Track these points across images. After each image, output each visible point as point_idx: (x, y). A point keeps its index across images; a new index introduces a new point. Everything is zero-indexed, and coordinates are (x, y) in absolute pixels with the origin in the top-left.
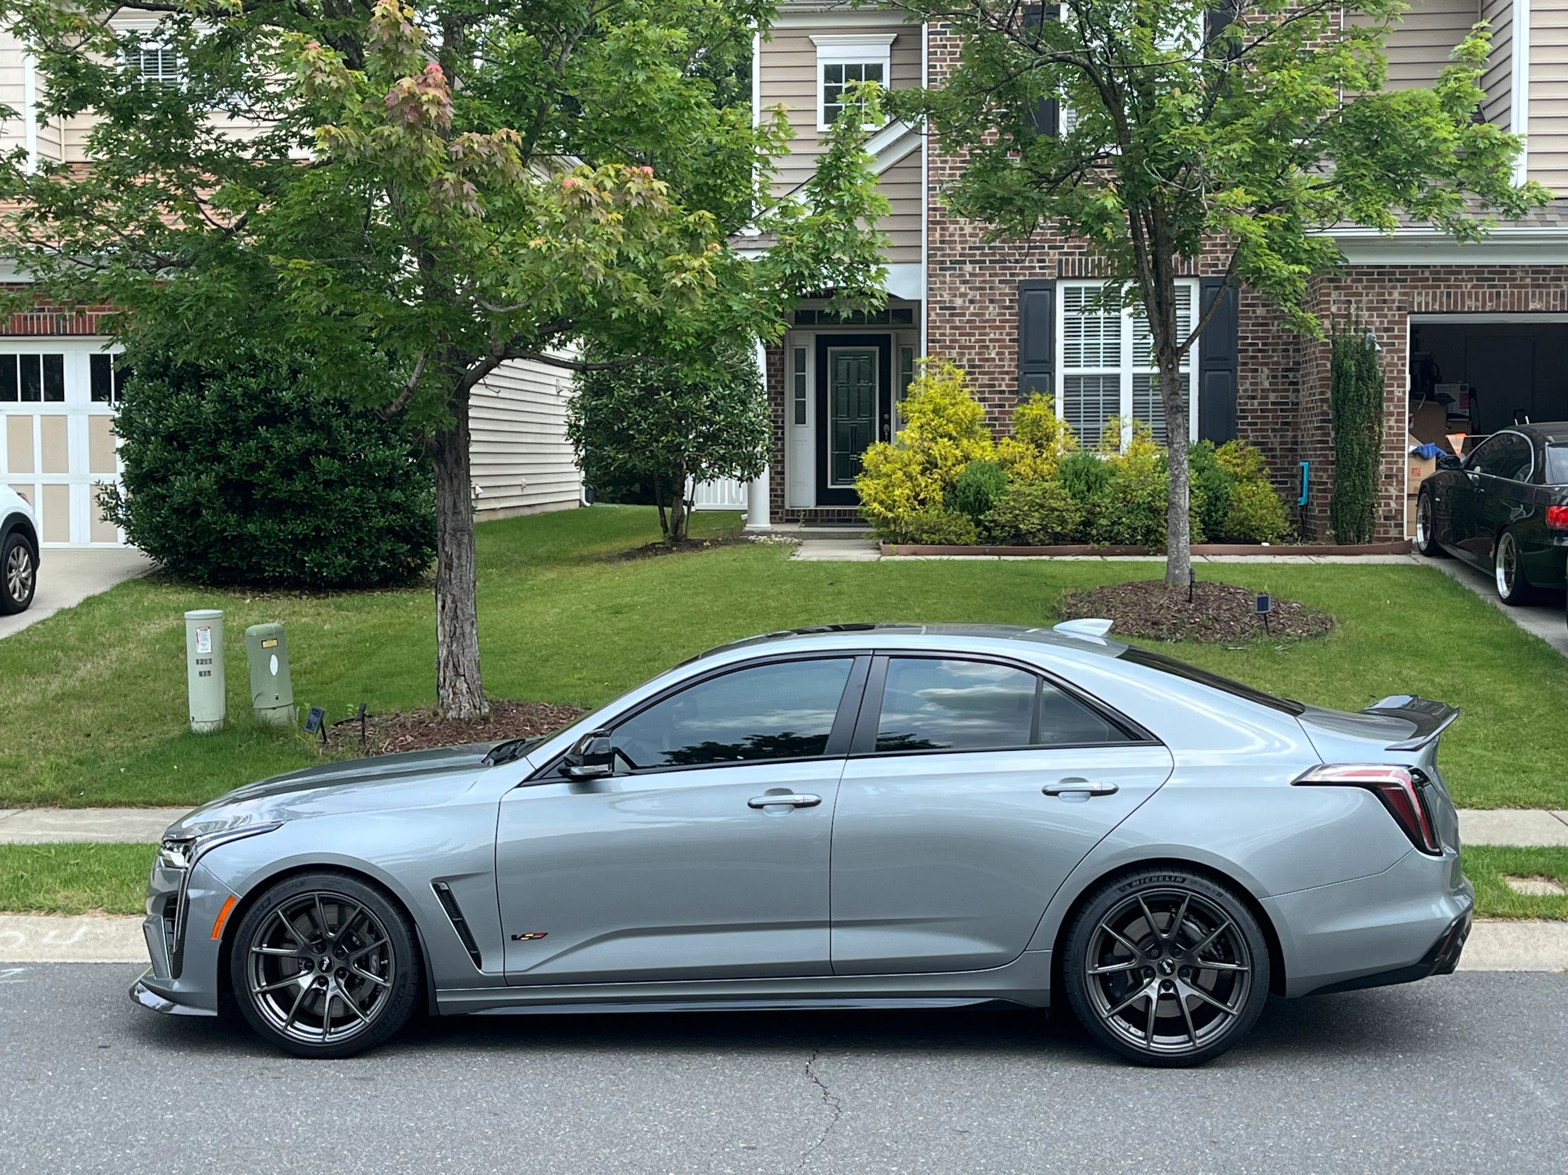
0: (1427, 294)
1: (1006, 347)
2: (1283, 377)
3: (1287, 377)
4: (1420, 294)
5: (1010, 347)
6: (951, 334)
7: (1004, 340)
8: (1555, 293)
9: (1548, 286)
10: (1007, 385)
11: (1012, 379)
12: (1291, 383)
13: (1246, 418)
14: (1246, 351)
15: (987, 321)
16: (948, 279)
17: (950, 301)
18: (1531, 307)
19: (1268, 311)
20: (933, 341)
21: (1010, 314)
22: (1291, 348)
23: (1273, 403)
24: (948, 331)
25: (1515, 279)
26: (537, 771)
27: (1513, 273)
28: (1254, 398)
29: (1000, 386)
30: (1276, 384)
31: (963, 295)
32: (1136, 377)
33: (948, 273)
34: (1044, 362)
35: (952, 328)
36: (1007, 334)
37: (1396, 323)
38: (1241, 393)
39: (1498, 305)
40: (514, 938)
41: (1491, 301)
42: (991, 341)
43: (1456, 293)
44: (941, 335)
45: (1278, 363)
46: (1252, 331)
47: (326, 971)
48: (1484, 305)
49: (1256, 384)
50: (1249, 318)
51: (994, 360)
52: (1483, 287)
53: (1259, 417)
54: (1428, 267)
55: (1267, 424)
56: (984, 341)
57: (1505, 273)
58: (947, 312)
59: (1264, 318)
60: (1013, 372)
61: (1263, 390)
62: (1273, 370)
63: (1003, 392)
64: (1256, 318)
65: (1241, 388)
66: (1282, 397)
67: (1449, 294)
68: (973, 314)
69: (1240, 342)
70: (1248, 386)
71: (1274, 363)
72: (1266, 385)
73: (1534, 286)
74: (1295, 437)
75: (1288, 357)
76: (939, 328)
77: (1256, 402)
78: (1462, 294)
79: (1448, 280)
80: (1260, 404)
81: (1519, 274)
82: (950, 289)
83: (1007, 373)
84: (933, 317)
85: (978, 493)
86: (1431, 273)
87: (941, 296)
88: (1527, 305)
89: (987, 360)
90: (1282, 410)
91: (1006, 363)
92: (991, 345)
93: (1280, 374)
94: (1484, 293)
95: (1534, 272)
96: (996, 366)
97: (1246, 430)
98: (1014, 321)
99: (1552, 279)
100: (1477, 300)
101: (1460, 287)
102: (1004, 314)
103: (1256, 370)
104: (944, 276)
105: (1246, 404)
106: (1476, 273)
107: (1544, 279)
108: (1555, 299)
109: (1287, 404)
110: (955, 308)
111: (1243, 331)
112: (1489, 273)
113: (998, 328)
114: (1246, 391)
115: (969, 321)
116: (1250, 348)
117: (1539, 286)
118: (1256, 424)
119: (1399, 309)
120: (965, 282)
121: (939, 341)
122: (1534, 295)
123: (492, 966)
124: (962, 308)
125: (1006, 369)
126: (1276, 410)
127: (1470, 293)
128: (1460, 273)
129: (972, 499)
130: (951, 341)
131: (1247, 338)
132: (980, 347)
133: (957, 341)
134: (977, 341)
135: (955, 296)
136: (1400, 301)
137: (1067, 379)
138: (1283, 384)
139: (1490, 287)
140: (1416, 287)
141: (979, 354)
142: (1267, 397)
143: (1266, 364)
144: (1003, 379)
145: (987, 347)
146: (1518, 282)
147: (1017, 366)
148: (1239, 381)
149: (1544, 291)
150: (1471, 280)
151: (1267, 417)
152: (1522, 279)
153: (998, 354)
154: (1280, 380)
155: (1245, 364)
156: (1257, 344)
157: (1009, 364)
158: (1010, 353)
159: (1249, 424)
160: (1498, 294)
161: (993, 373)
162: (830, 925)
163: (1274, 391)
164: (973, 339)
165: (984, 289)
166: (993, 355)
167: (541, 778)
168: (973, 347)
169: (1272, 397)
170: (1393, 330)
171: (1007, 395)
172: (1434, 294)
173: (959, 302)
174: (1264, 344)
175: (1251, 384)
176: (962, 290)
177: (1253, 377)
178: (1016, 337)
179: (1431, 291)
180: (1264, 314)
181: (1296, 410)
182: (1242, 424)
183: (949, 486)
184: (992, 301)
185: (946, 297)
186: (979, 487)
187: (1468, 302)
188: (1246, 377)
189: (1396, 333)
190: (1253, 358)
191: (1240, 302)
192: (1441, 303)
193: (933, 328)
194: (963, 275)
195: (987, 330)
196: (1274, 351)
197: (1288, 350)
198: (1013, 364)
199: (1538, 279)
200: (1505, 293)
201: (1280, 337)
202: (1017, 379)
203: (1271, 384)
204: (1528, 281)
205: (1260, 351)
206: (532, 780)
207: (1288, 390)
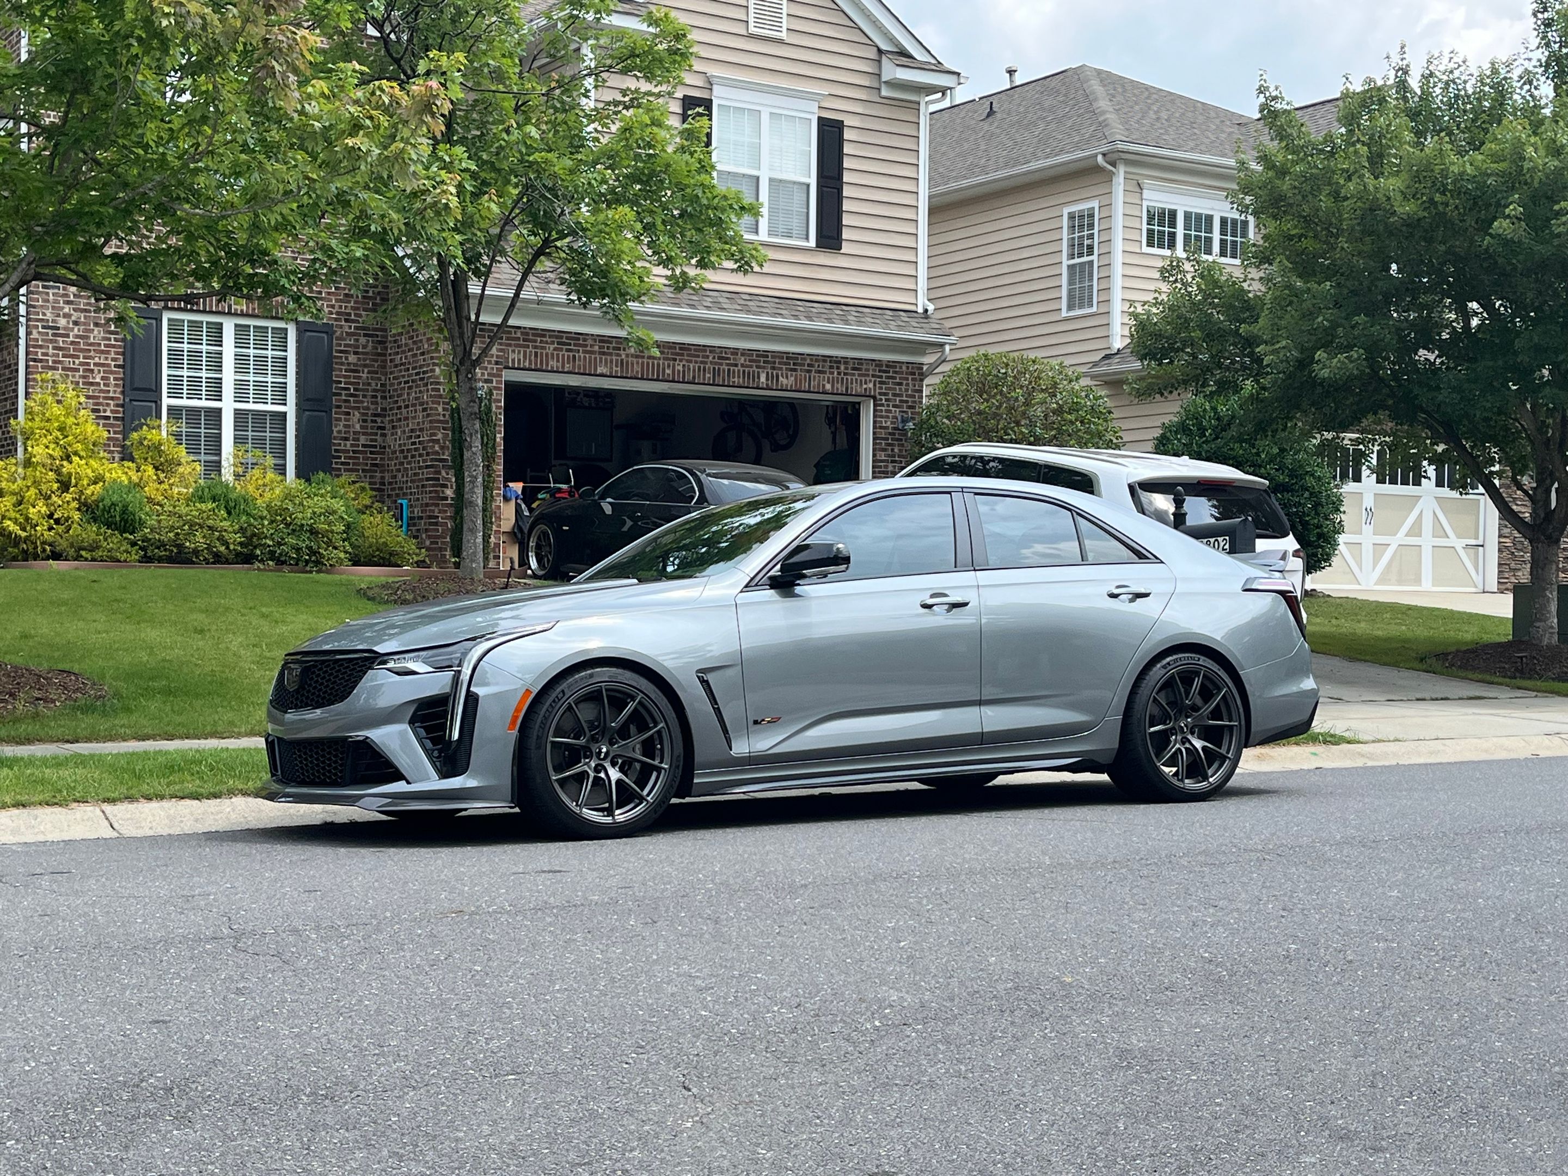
0: (519, 352)
1: (112, 372)
2: (372, 421)
3: (375, 422)
4: (513, 351)
5: (115, 373)
6: (54, 355)
7: (109, 365)
8: (617, 360)
9: (611, 354)
10: (112, 411)
11: (117, 405)
12: (379, 428)
13: (340, 457)
14: (340, 394)
15: (91, 344)
16: (51, 297)
17: (53, 321)
18: (599, 371)
19: (359, 359)
20: (35, 360)
21: (116, 340)
22: (379, 395)
23: (364, 446)
24: (51, 351)
25: (586, 345)
26: (752, 579)
27: (585, 340)
28: (346, 439)
29: (105, 411)
30: (367, 428)
31: (67, 316)
32: (237, 412)
33: (51, 291)
34: (150, 390)
35: (54, 348)
36: (113, 359)
37: (494, 375)
38: (335, 434)
39: (574, 367)
40: (756, 722)
41: (568, 363)
42: (95, 364)
43: (542, 354)
44: (43, 354)
45: (368, 408)
46: (345, 377)
47: (604, 759)
48: (563, 366)
49: (348, 426)
50: (342, 364)
51: (99, 384)
52: (561, 350)
53: (350, 458)
54: (519, 328)
55: (358, 464)
56: (88, 364)
57: (579, 339)
58: (50, 332)
59: (355, 365)
60: (118, 398)
61: (355, 433)
62: (363, 414)
63: (107, 418)
64: (349, 364)
65: (335, 430)
66: (372, 440)
67: (536, 353)
68: (77, 336)
69: (334, 386)
70: (341, 428)
71: (364, 408)
72: (358, 427)
73: (600, 353)
74: (383, 478)
75: (377, 403)
76: (41, 347)
77: (348, 443)
78: (547, 355)
79: (535, 341)
80: (352, 445)
81: (590, 342)
82: (53, 308)
83: (112, 399)
84: (35, 335)
85: (124, 512)
86: (522, 333)
87: (44, 314)
88: (596, 369)
89: (92, 384)
90: (371, 453)
91: (111, 389)
92: (96, 369)
93: (369, 418)
94: (563, 355)
95: (601, 341)
96: (101, 391)
97: (339, 469)
98: (120, 347)
99: (614, 348)
100: (558, 361)
101: (544, 348)
102: (110, 339)
103: (348, 414)
104: (48, 294)
105: (340, 444)
106: (557, 337)
107: (608, 348)
108: (617, 366)
109: (375, 446)
110: (58, 328)
111: (337, 376)
112: (567, 338)
113: (102, 352)
114: (339, 432)
115: (72, 343)
116: (344, 392)
117: (604, 353)
118: (348, 464)
119: (497, 363)
120: (68, 303)
121: (41, 361)
122: (601, 361)
123: (741, 748)
124: (65, 329)
125: (111, 395)
126: (365, 452)
127: (553, 354)
128: (544, 336)
129: (118, 519)
130: (54, 362)
131: (340, 382)
132: (85, 371)
133: (60, 362)
134: (81, 364)
135: (58, 315)
136: (497, 356)
137: (171, 409)
138: (372, 428)
139: (568, 350)
140: (510, 345)
141: (84, 377)
142: (358, 440)
143: (358, 408)
144: (108, 405)
145: (92, 371)
146: (589, 348)
147: (123, 393)
148: (334, 422)
149: (609, 358)
150: (553, 343)
151: (358, 458)
152: (591, 346)
153: (102, 378)
154: (370, 425)
155: (339, 407)
156: (348, 389)
157: (114, 390)
158: (115, 379)
159: (342, 463)
160: (574, 357)
161: (98, 397)
162: (980, 703)
163: (364, 434)
164: (77, 361)
165: (90, 311)
166: (98, 380)
167: (756, 585)
168: (77, 370)
169: (363, 440)
170: (491, 382)
171: (112, 421)
172: (525, 353)
173: (62, 322)
174: (355, 390)
175: (345, 426)
176: (66, 310)
177: (346, 420)
178: (121, 363)
179: (522, 350)
180: (355, 361)
181: (383, 453)
182: (336, 463)
183: (86, 507)
184: (96, 325)
185: (49, 316)
186: (125, 507)
187: (551, 363)
188: (340, 420)
189: (494, 384)
190: (346, 401)
191: (335, 348)
192: (530, 361)
193: (34, 346)
194: (67, 295)
195: (92, 353)
196: (364, 396)
197: (376, 397)
198: (119, 390)
199: (604, 347)
200: (580, 357)
201: (369, 384)
202: (122, 406)
203: (361, 427)
204: (596, 348)
205: (352, 395)
206: (749, 586)
207: (376, 434)
